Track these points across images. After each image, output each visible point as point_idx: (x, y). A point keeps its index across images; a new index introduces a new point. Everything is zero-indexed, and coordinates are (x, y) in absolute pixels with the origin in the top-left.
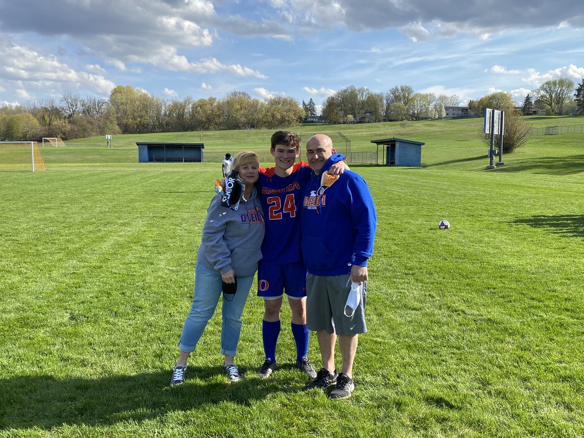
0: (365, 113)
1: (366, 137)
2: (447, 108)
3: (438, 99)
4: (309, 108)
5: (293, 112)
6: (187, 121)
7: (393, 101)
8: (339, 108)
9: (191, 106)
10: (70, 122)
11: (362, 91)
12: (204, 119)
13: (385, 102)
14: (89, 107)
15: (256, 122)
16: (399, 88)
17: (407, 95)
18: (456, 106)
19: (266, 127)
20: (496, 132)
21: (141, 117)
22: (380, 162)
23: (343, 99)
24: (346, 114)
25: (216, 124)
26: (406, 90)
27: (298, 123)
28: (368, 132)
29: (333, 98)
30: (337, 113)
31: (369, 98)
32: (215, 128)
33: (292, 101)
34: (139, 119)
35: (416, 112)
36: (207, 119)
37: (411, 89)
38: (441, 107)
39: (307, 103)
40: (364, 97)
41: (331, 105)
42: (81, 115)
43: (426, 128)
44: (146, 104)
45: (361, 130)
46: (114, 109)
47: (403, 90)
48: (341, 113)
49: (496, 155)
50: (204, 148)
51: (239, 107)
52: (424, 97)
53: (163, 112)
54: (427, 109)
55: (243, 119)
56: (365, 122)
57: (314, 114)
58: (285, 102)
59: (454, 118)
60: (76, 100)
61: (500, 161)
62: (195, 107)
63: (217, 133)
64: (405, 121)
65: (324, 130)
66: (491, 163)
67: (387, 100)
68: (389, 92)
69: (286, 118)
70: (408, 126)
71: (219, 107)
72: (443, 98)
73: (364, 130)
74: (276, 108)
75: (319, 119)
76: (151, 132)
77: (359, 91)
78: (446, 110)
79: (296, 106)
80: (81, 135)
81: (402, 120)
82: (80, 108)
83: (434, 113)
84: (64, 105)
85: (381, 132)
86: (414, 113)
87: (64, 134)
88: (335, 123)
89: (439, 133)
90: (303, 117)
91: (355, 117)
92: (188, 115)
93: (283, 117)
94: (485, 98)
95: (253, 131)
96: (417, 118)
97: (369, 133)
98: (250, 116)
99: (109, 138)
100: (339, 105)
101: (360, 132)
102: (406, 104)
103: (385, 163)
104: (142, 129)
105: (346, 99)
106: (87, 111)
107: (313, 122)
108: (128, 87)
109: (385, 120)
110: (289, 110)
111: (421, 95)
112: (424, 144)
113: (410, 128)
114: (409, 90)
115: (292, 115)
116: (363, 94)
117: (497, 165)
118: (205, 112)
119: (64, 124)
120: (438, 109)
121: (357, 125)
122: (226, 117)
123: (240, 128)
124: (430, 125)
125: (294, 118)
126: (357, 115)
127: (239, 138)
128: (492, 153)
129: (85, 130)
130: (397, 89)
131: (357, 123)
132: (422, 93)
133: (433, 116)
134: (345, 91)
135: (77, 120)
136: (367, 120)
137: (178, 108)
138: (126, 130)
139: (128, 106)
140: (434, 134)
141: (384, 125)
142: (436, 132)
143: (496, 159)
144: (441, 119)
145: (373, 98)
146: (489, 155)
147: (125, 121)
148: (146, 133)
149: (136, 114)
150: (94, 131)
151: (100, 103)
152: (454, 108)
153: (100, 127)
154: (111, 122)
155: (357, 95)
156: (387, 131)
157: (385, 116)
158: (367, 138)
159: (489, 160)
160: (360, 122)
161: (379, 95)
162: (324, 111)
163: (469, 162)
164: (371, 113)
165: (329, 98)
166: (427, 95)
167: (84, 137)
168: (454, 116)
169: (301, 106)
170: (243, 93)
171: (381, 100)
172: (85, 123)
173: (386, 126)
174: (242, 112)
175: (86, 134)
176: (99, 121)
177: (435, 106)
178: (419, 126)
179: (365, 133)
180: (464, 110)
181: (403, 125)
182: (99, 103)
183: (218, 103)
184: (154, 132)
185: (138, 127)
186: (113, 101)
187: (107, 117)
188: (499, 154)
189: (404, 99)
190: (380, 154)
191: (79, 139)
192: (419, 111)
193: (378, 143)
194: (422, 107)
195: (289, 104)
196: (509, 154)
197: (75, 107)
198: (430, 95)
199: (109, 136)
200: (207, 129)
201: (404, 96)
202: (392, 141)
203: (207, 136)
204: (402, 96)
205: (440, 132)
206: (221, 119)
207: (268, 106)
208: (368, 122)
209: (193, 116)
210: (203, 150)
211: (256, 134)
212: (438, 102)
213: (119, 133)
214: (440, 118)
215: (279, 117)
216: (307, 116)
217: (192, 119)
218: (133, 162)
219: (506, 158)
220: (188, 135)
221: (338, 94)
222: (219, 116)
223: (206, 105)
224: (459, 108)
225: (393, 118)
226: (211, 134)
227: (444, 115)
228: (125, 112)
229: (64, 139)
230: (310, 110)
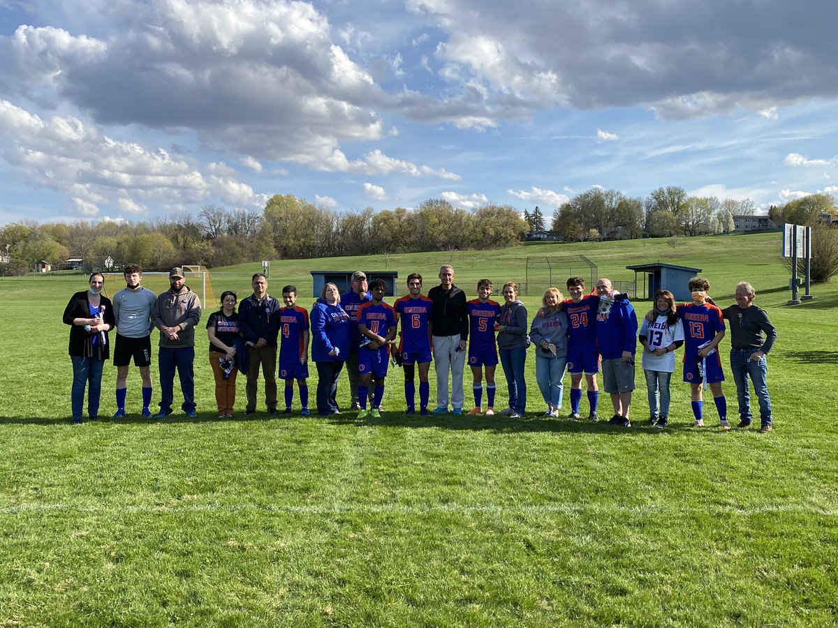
0: (616, 226)
1: (618, 260)
2: (736, 218)
3: (722, 206)
4: (535, 219)
5: (512, 227)
6: (367, 240)
7: (655, 209)
8: (577, 220)
9: (371, 219)
10: (214, 244)
11: (610, 195)
12: (389, 238)
13: (644, 210)
14: (236, 223)
15: (460, 241)
16: (666, 191)
17: (676, 200)
18: (751, 214)
19: (473, 247)
20: (800, 255)
21: (306, 236)
22: (640, 295)
23: (583, 207)
24: (588, 228)
25: (405, 244)
26: (676, 193)
27: (519, 241)
28: (620, 253)
29: (568, 206)
30: (574, 227)
31: (620, 205)
32: (404, 250)
33: (510, 211)
34: (303, 240)
35: (690, 223)
36: (393, 238)
37: (683, 191)
38: (727, 216)
39: (531, 212)
40: (614, 204)
41: (566, 215)
42: (226, 234)
43: (706, 247)
44: (312, 219)
45: (611, 250)
46: (270, 226)
47: (670, 193)
48: (581, 227)
49: (801, 286)
50: (397, 277)
51: (436, 220)
52: (702, 203)
53: (334, 229)
54: (707, 220)
55: (442, 237)
56: (616, 239)
57: (541, 229)
58: (500, 212)
59: (747, 232)
60: (219, 214)
61: (807, 293)
62: (376, 222)
63: (408, 256)
64: (674, 238)
65: (556, 251)
66: (794, 297)
67: (648, 207)
68: (650, 196)
69: (503, 235)
70: (680, 244)
71: (410, 221)
72: (730, 204)
73: (615, 250)
74: (488, 221)
75: (548, 235)
76: (319, 257)
77: (607, 195)
78: (735, 221)
79: (517, 218)
80: (229, 262)
81: (671, 235)
82: (225, 226)
83: (717, 225)
84: (204, 221)
85: (641, 253)
86: (687, 225)
87: (206, 260)
88: (572, 240)
89: (725, 255)
90: (527, 233)
91: (600, 232)
92: (367, 232)
93: (497, 233)
94: (794, 203)
95: (457, 253)
96: (692, 232)
97: (622, 254)
98: (452, 233)
99: (266, 265)
100: (576, 216)
101: (609, 253)
102: (675, 212)
103: (647, 297)
104: (306, 252)
105: (587, 206)
106: (234, 229)
107: (539, 239)
108: (288, 196)
109: (645, 236)
110: (506, 224)
111: (698, 200)
112: (700, 271)
113: (682, 247)
114: (679, 193)
115: (510, 231)
116: (611, 199)
117: (803, 299)
118: (390, 228)
119: (206, 248)
120: (722, 219)
121: (604, 242)
122: (419, 235)
123: (438, 249)
124: (710, 243)
125: (513, 234)
126: (603, 229)
127: (438, 262)
128: (795, 282)
129: (233, 254)
130: (661, 192)
131: (604, 240)
132: (699, 197)
133: (717, 229)
134: (586, 196)
135: (223, 242)
136: (618, 235)
137: (354, 224)
138: (286, 254)
139: (288, 221)
140: (717, 256)
141: (644, 242)
142: (721, 253)
143: (801, 292)
144: (728, 233)
145: (627, 205)
146: (791, 286)
147: (284, 242)
148: (312, 258)
149: (299, 233)
150: (245, 257)
151: (252, 219)
152: (746, 218)
153: (252, 251)
154: (267, 244)
155: (603, 201)
156: (647, 252)
157: (645, 230)
158: (620, 261)
159: (791, 292)
160: (609, 239)
161: (635, 201)
162: (556, 224)
163: (764, 295)
164: (624, 225)
165: (562, 206)
166: (707, 200)
167: (232, 264)
168: (747, 229)
169: (523, 217)
170: (441, 202)
171: (639, 206)
172: (233, 245)
173: (646, 245)
174: (441, 227)
175: (235, 261)
176: (251, 242)
177: (719, 215)
178: (696, 244)
179: (616, 255)
180: (761, 220)
181: (672, 244)
182: (249, 218)
183: (409, 216)
184: (321, 257)
185: (301, 249)
186: (268, 214)
187: (261, 236)
188: (805, 285)
189: (673, 205)
190: (640, 284)
191: (225, 267)
192: (695, 222)
193: (637, 269)
194: (700, 216)
195: (506, 215)
196: (823, 285)
197: (218, 225)
198: (711, 199)
199: (266, 262)
200: (394, 251)
201: (673, 201)
202: (656, 267)
203: (393, 260)
204: (669, 201)
205: (727, 252)
206: (412, 238)
207: (477, 219)
208: (621, 239)
209: (375, 232)
210: (396, 280)
211: (460, 258)
212: (723, 209)
213: (276, 258)
214: (726, 232)
215: (492, 233)
216: (531, 232)
217: (373, 238)
218: (305, 297)
219: (816, 291)
220: (369, 260)
221: (576, 200)
222: (410, 233)
223: (392, 219)
224: (754, 218)
225: (656, 233)
226: (400, 257)
227: (732, 227)
228: (284, 230)
229: (208, 267)
230: (534, 223)
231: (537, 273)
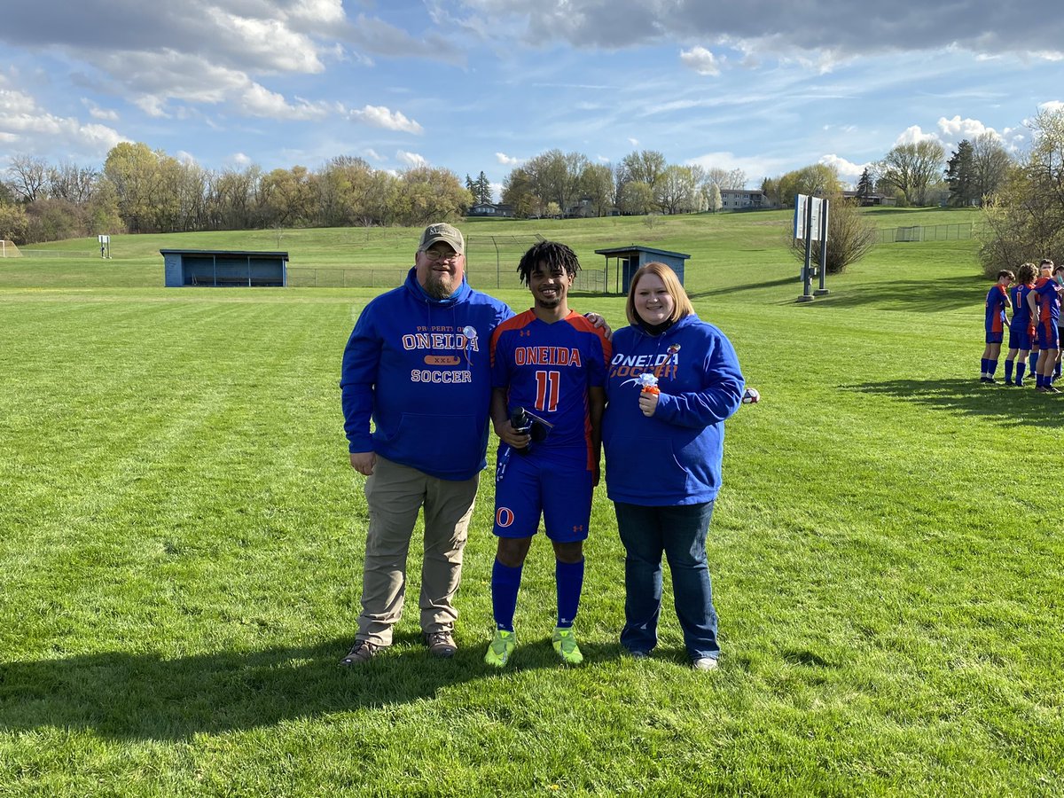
0: (580, 200)
1: (583, 243)
2: (724, 193)
3: (708, 177)
4: (480, 188)
5: (450, 197)
6: (253, 209)
7: (628, 180)
8: (533, 191)
9: (258, 181)
10: (28, 211)
11: (573, 159)
12: (283, 207)
13: (615, 180)
14: (64, 182)
15: (381, 213)
16: (641, 156)
17: (653, 168)
18: (741, 188)
19: (399, 222)
20: (814, 237)
21: (165, 202)
22: (612, 288)
23: (540, 174)
24: (545, 202)
25: (306, 216)
26: (653, 159)
27: (458, 216)
28: (586, 233)
29: (521, 172)
30: (529, 199)
31: (586, 172)
32: (305, 224)
33: (447, 175)
34: (160, 206)
35: (670, 199)
36: (289, 206)
37: (661, 157)
38: (713, 190)
39: (474, 179)
40: (578, 170)
41: (519, 184)
42: (49, 197)
43: (689, 228)
44: (174, 178)
45: (574, 230)
46: (112, 187)
47: (646, 159)
48: (537, 200)
49: (814, 277)
50: (287, 260)
51: (348, 184)
52: (685, 172)
53: (206, 193)
54: (689, 194)
55: (357, 208)
56: (580, 217)
57: (487, 201)
58: (434, 177)
59: (736, 211)
60: (39, 169)
61: (821, 287)
62: (266, 185)
63: (309, 233)
64: (650, 215)
65: (506, 230)
66: (806, 291)
67: (619, 177)
68: (622, 163)
69: (438, 207)
70: (658, 224)
71: (313, 185)
72: (717, 175)
73: (579, 230)
74: (418, 187)
75: (496, 210)
76: (184, 231)
77: (569, 159)
78: (723, 196)
79: (456, 186)
80: (51, 235)
81: (646, 213)
82: (47, 184)
83: (701, 200)
84: (16, 177)
85: (610, 235)
86: (666, 201)
87: (18, 232)
88: (526, 217)
89: (711, 238)
90: (469, 205)
91: (561, 207)
92: (253, 198)
93: (431, 205)
94: (792, 175)
95: (377, 230)
96: (671, 209)
97: (588, 236)
98: (370, 202)
99: (105, 241)
100: (532, 185)
101: (572, 233)
102: (652, 184)
103: (620, 291)
104: (166, 224)
105: (545, 173)
106: (61, 190)
107: (485, 214)
108: (139, 145)
109: (615, 214)
110: (443, 192)
111: (678, 169)
112: (688, 257)
113: (660, 228)
114: (657, 159)
115: (447, 202)
116: (575, 165)
117: (817, 294)
118: (285, 193)
119: (17, 215)
120: (708, 193)
121: (565, 220)
122: (325, 204)
123: (351, 224)
124: (695, 223)
125: (451, 206)
126: (565, 203)
127: (351, 241)
128: (808, 273)
129: (58, 226)
130: (636, 158)
131: (566, 217)
132: (680, 165)
133: (700, 206)
134: (544, 159)
135: (42, 208)
136: (583, 212)
137: (233, 186)
138: (136, 225)
139: (139, 180)
140: (702, 239)
141: (614, 221)
142: (707, 235)
143: (814, 284)
144: (714, 212)
145: (594, 173)
146: (802, 278)
147: (134, 209)
148: (174, 232)
149: (155, 197)
150: (74, 228)
151: (86, 176)
152: (736, 193)
153: (86, 221)
154: (108, 211)
155: (565, 167)
156: (619, 233)
157: (615, 206)
158: (585, 245)
159: (802, 285)
160: (572, 216)
161: (604, 168)
162: (506, 195)
163: (766, 289)
164: (590, 199)
165: (514, 171)
166: (689, 169)
167: (56, 239)
168: (736, 207)
169: (464, 185)
170: (355, 160)
171: (608, 176)
172: (58, 212)
173: (618, 224)
174: (355, 194)
175: (60, 234)
176: (85, 209)
177: (704, 188)
178: (676, 224)
179: (581, 236)
180: (753, 195)
181: (648, 223)
182: (83, 174)
183: (311, 178)
184: (189, 231)
185: (158, 220)
186: (110, 171)
187: (100, 201)
188: (820, 275)
189: (649, 175)
190: (613, 274)
191: (46, 243)
192: (675, 197)
193: (609, 254)
194: (680, 190)
195: (443, 181)
196: (837, 276)
197: (37, 183)
198: (695, 168)
199: (105, 238)
200: (290, 225)
201: (649, 170)
202: (633, 251)
203: (289, 237)
204: (644, 169)
205: (715, 235)
206: (316, 208)
207: (403, 185)
208: (586, 217)
209: (262, 200)
210: (287, 265)
211: (384, 236)
212: (708, 181)
213: (122, 232)
214: (712, 210)
215: (424, 205)
216: (475, 204)
217: (261, 206)
218: (153, 286)
219: (832, 283)
220: (255, 236)
221: (531, 164)
222: (312, 202)
223: (287, 180)
224: (745, 193)
225: (628, 209)
226: (299, 234)
227: (719, 204)
228: (134, 193)
229: (19, 243)
230: (479, 193)
231: (480, 258)
